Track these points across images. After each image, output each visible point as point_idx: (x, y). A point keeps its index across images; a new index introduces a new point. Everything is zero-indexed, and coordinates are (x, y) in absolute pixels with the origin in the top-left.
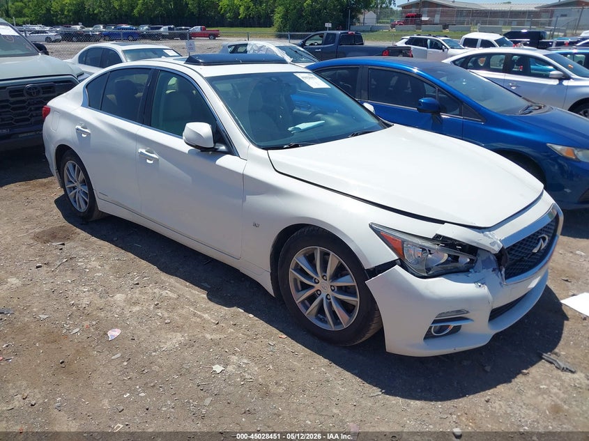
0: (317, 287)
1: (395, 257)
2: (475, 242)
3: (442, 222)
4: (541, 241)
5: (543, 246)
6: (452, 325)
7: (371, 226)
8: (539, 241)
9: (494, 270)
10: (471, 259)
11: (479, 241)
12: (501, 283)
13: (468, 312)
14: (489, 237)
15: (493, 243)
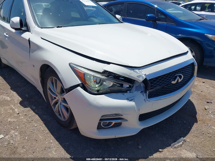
0: (57, 98)
1: (79, 82)
2: (128, 75)
3: (109, 63)
4: (178, 77)
5: (180, 81)
6: (114, 122)
7: (70, 65)
8: (176, 77)
9: (141, 92)
10: (129, 85)
11: (130, 75)
12: (145, 100)
13: (122, 115)
14: (137, 73)
15: (139, 76)
